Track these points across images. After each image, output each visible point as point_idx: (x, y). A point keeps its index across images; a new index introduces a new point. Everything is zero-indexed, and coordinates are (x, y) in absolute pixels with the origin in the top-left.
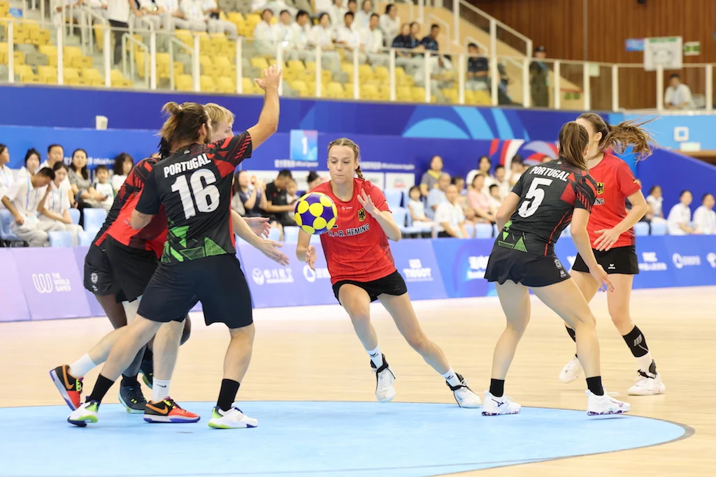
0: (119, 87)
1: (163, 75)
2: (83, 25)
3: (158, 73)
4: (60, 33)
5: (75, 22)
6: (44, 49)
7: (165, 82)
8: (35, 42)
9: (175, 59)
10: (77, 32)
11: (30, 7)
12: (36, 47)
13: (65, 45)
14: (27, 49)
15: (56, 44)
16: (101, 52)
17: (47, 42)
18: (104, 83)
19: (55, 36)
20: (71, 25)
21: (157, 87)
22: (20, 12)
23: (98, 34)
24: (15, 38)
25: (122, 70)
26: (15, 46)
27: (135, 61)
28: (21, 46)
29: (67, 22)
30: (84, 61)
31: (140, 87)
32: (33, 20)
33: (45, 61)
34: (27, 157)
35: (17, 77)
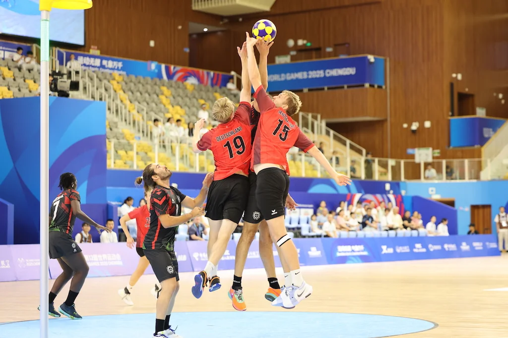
0: (182, 171)
1: (202, 166)
2: (166, 143)
3: (200, 165)
4: (157, 147)
5: (163, 142)
6: (150, 154)
7: (202, 168)
8: (146, 151)
9: (207, 158)
10: (164, 146)
11: (144, 135)
12: (146, 153)
13: (159, 153)
14: (142, 154)
15: (154, 152)
16: (174, 155)
17: (151, 151)
18: (175, 169)
19: (154, 148)
20: (162, 144)
21: (200, 170)
22: (139, 138)
23: (173, 147)
24: (137, 149)
25: (183, 163)
26: (137, 153)
27: (190, 159)
28: (140, 153)
29: (160, 142)
30: (167, 159)
31: (191, 171)
32: (145, 142)
33: (150, 159)
34: (140, 202)
35: (138, 166)
